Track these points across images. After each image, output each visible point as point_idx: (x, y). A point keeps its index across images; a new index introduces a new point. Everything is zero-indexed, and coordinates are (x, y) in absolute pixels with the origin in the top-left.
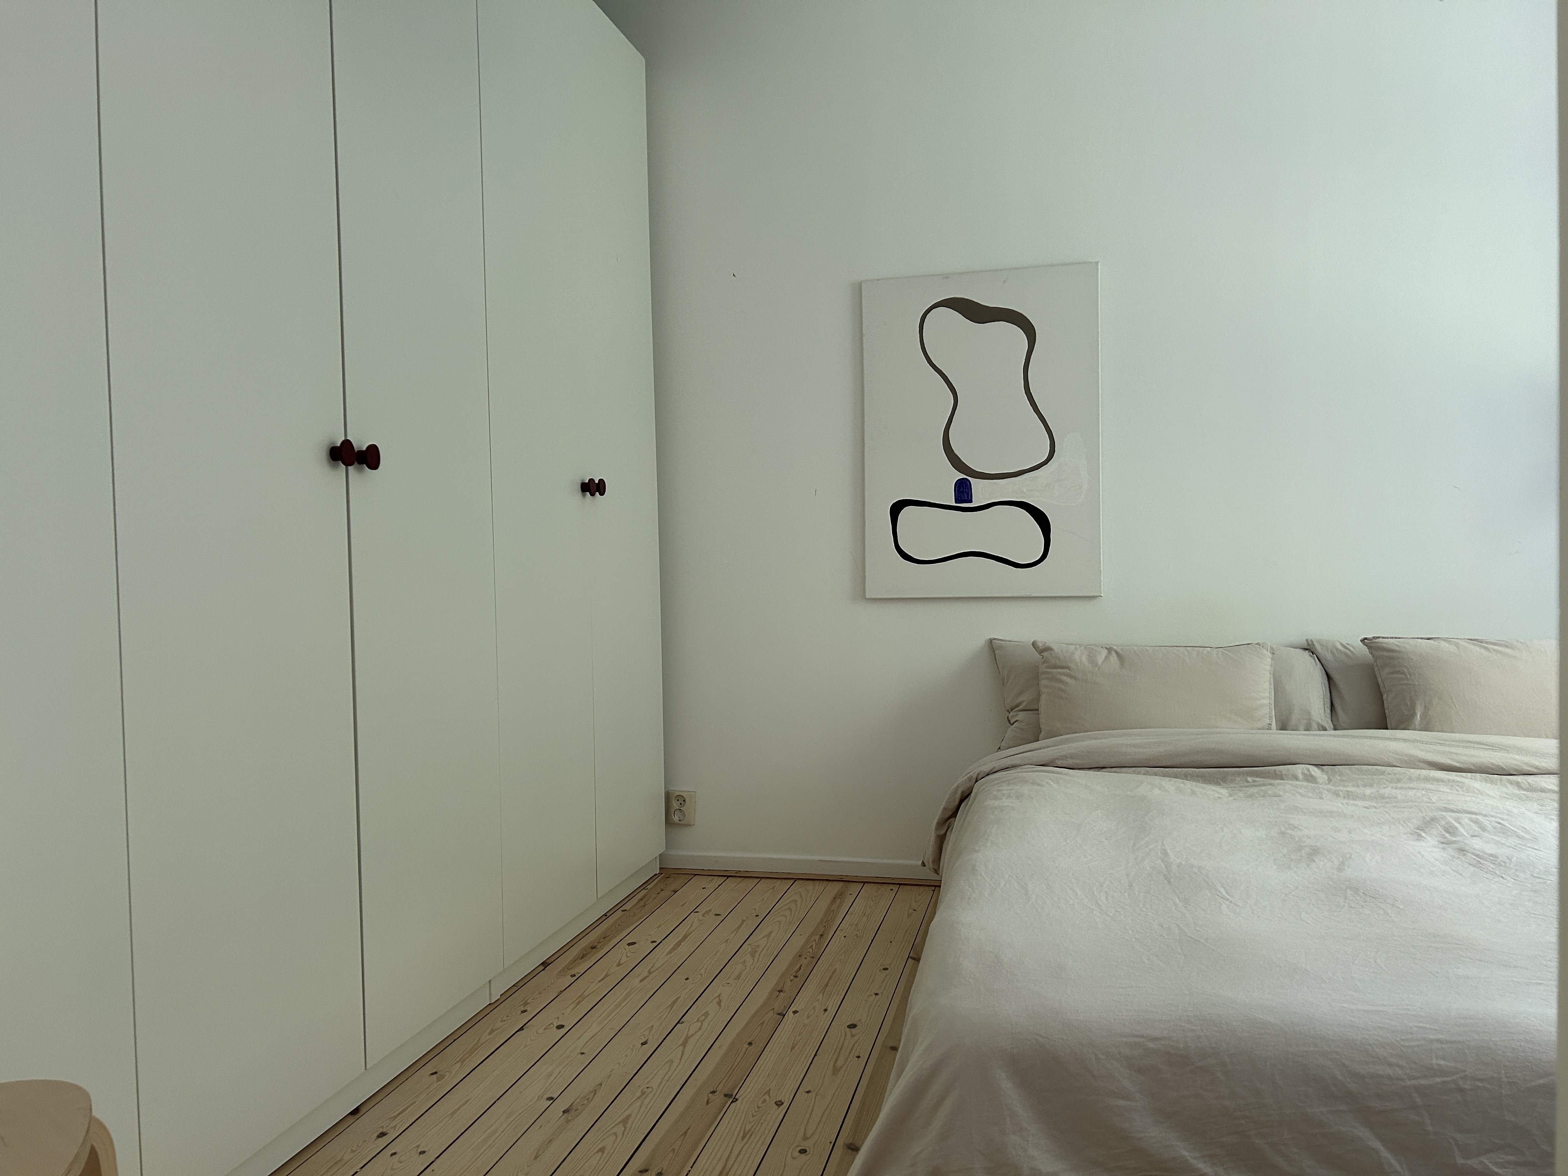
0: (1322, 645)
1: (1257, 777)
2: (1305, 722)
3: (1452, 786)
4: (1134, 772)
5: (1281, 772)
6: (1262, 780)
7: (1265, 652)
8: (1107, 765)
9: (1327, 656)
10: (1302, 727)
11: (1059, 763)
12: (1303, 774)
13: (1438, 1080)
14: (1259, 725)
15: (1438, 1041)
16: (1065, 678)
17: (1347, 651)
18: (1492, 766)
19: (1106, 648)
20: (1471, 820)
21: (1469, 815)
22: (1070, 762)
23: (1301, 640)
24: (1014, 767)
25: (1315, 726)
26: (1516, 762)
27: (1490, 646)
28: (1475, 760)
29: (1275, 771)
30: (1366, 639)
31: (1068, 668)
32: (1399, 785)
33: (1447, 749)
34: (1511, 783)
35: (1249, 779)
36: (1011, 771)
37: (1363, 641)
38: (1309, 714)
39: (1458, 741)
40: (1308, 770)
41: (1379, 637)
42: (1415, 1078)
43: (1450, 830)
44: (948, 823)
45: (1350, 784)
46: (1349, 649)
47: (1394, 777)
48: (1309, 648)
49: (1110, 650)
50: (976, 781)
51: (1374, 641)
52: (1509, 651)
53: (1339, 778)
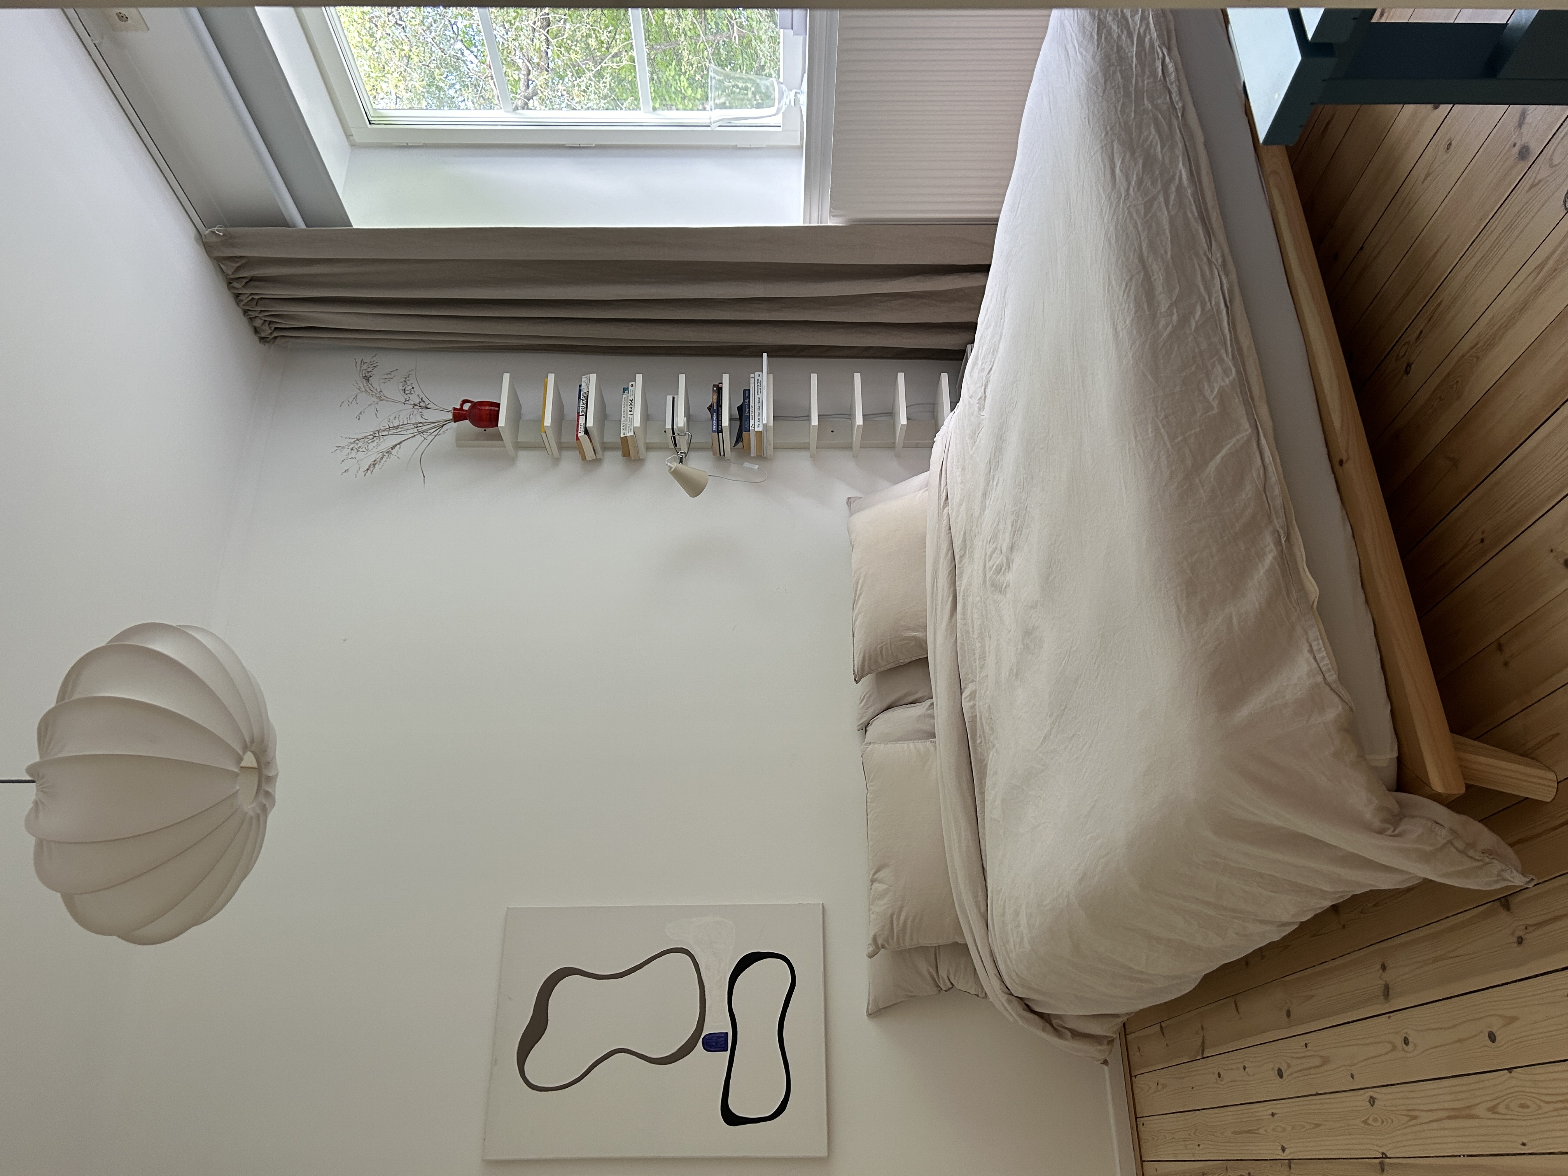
0: (861, 718)
1: (976, 735)
2: (927, 720)
3: (967, 596)
4: (984, 839)
5: (970, 717)
6: (978, 731)
7: (869, 749)
8: (979, 864)
9: (871, 711)
10: (932, 721)
11: (983, 909)
12: (970, 701)
13: (1162, 430)
14: (932, 749)
15: (1136, 438)
16: (902, 919)
17: (866, 696)
18: (950, 577)
19: (872, 885)
20: (990, 560)
21: (987, 562)
22: (981, 898)
23: (857, 735)
24: (992, 954)
25: (930, 712)
26: (945, 563)
27: (858, 593)
28: (946, 586)
29: (969, 722)
30: (855, 679)
31: (892, 917)
32: (971, 630)
33: (939, 607)
34: (960, 562)
35: (979, 741)
36: (998, 957)
37: (857, 682)
38: (919, 716)
39: (933, 600)
40: (966, 698)
41: (854, 670)
42: (1165, 443)
43: (999, 571)
44: (1057, 1027)
45: (974, 665)
46: (865, 696)
47: (965, 636)
48: (865, 728)
49: (873, 881)
50: (1012, 995)
51: (856, 673)
52: (861, 581)
53: (970, 675)
